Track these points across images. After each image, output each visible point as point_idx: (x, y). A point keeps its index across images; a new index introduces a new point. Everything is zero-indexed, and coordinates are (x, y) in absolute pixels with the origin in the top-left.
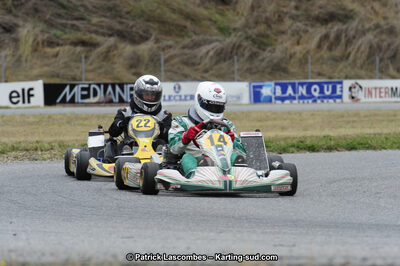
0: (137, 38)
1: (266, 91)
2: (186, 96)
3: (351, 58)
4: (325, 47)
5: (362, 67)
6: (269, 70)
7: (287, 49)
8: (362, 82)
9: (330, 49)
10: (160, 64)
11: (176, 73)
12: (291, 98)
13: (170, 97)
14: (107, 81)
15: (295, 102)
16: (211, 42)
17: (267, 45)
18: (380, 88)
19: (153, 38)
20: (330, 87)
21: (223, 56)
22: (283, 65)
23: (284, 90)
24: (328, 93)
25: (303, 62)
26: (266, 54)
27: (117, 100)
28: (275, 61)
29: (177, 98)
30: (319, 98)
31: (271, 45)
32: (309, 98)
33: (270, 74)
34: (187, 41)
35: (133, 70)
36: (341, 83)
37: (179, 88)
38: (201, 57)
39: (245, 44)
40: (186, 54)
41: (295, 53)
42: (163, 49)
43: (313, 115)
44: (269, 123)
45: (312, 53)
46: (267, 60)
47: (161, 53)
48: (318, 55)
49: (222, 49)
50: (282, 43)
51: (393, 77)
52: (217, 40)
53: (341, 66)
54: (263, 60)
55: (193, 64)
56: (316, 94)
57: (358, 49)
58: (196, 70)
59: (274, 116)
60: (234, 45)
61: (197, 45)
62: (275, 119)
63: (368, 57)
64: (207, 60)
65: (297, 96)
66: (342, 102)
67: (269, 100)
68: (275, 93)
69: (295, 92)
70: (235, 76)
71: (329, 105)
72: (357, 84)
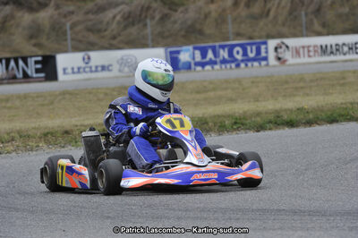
0: (35, 5)
1: (185, 56)
2: (97, 67)
3: (272, 13)
4: (242, 4)
5: (284, 25)
6: (183, 33)
7: (201, 8)
8: (287, 41)
9: (248, 5)
10: (65, 33)
11: (80, 41)
12: (212, 63)
13: (79, 69)
14: (8, 55)
15: (217, 67)
16: (117, 5)
17: (177, 5)
18: (309, 47)
19: (52, 4)
20: (254, 48)
21: (131, 19)
22: (198, 26)
23: (204, 55)
24: (252, 55)
25: (221, 20)
26: (178, 16)
27: (20, 75)
28: (189, 23)
29: (87, 69)
30: (242, 61)
31: (183, 5)
32: (232, 62)
33: (184, 36)
34: (90, 5)
35: (33, 41)
36: (265, 43)
37: (89, 58)
38: (108, 23)
39: (154, 5)
40: (90, 20)
41: (210, 13)
42: (65, 16)
43: (253, 82)
44: (211, 94)
45: (228, 12)
46: (179, 22)
47: (63, 20)
48: (235, 14)
49: (130, 13)
50: (194, 2)
51: (319, 34)
52: (122, 3)
53: (261, 24)
54: (175, 22)
55: (99, 31)
56: (239, 57)
57: (279, 4)
58: (103, 37)
59: (211, 86)
60: (142, 7)
61: (101, 9)
62: (214, 89)
63: (290, 13)
64: (114, 25)
66: (267, 65)
67: (188, 67)
68: (194, 58)
69: (215, 56)
70: (150, 42)
71: (255, 69)
72: (283, 43)
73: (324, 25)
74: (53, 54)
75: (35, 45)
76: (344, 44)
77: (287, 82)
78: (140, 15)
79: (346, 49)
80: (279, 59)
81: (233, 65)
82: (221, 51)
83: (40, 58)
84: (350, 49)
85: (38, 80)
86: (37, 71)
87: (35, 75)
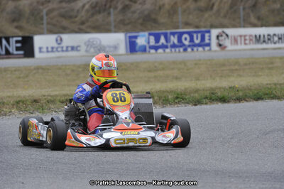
1: (141, 41)
2: (67, 47)
3: (215, 7)
5: (225, 16)
6: (140, 21)
8: (227, 31)
10: (42, 19)
11: (54, 25)
12: (164, 47)
13: (53, 48)
15: (168, 50)
18: (245, 36)
20: (199, 35)
21: (98, 8)
22: (153, 16)
23: (157, 40)
24: (197, 41)
25: (173, 11)
26: (136, 7)
27: (4, 52)
28: (146, 13)
29: (59, 49)
30: (189, 46)
32: (181, 46)
33: (142, 24)
35: (15, 24)
36: (209, 32)
37: (61, 40)
38: (78, 11)
40: (64, 8)
41: (164, 5)
42: (43, 4)
43: (196, 64)
44: (161, 73)
45: (179, 4)
46: (138, 12)
47: (41, 7)
48: (185, 6)
49: (97, 3)
51: (255, 26)
53: (206, 15)
54: (134, 12)
55: (71, 17)
56: (187, 43)
58: (74, 22)
62: (163, 69)
63: (231, 7)
64: (83, 13)
65: (169, 45)
66: (210, 50)
67: (144, 50)
68: (149, 43)
69: (167, 41)
70: (112, 28)
71: (199, 53)
72: (223, 32)
73: (259, 18)
74: (31, 35)
75: (17, 27)
76: (275, 35)
77: (224, 65)
78: (105, 5)
79: (276, 39)
80: (220, 45)
81: (181, 49)
82: (172, 37)
83: (20, 39)
84: (280, 39)
85: (18, 57)
86: (18, 49)
87: (15, 52)
